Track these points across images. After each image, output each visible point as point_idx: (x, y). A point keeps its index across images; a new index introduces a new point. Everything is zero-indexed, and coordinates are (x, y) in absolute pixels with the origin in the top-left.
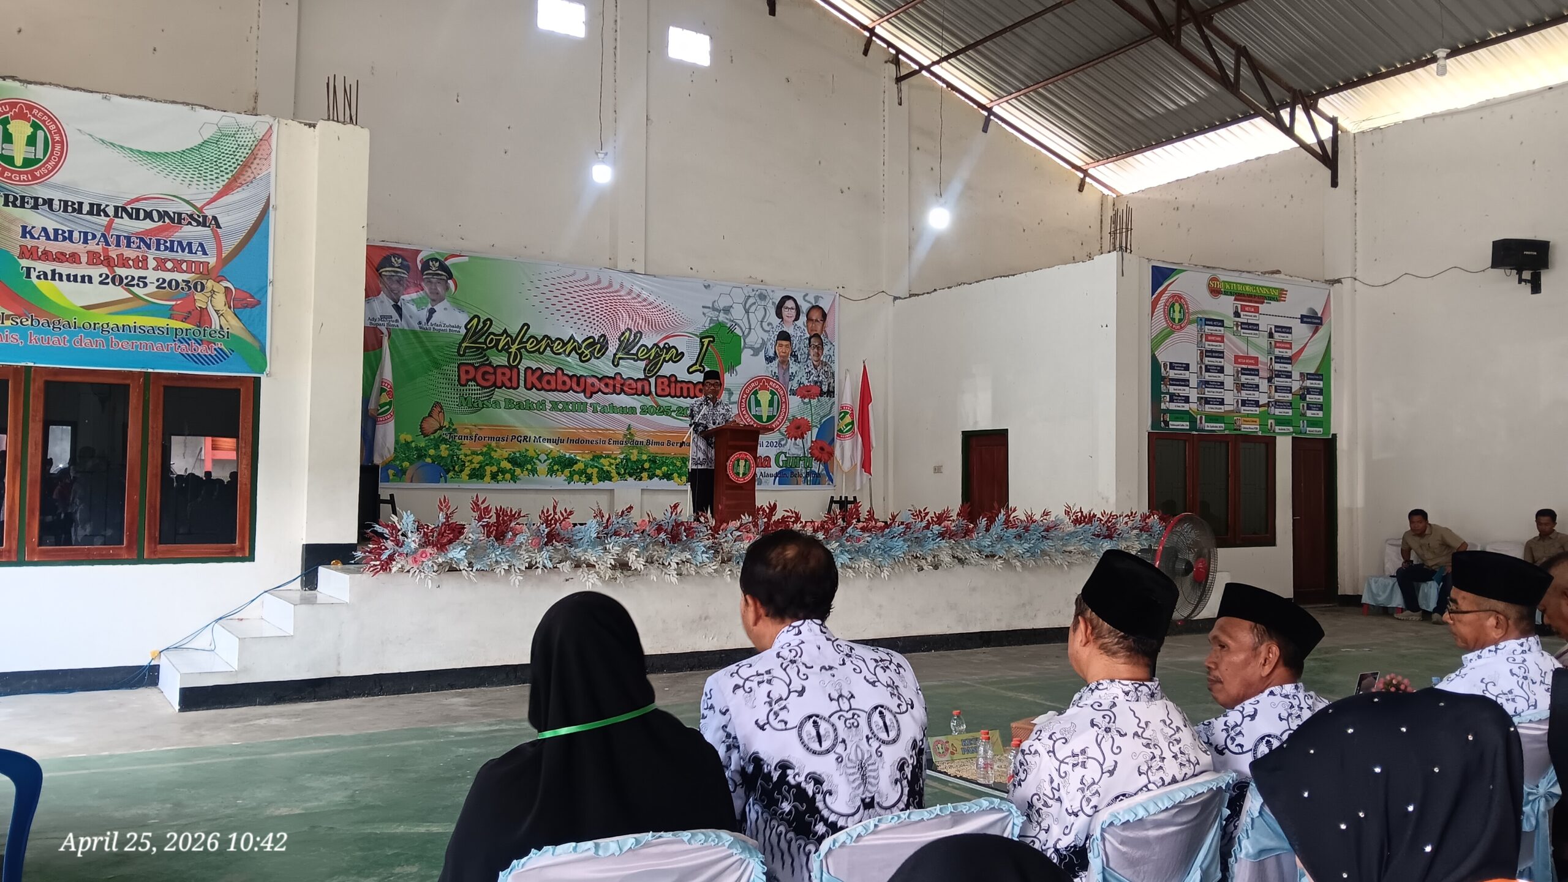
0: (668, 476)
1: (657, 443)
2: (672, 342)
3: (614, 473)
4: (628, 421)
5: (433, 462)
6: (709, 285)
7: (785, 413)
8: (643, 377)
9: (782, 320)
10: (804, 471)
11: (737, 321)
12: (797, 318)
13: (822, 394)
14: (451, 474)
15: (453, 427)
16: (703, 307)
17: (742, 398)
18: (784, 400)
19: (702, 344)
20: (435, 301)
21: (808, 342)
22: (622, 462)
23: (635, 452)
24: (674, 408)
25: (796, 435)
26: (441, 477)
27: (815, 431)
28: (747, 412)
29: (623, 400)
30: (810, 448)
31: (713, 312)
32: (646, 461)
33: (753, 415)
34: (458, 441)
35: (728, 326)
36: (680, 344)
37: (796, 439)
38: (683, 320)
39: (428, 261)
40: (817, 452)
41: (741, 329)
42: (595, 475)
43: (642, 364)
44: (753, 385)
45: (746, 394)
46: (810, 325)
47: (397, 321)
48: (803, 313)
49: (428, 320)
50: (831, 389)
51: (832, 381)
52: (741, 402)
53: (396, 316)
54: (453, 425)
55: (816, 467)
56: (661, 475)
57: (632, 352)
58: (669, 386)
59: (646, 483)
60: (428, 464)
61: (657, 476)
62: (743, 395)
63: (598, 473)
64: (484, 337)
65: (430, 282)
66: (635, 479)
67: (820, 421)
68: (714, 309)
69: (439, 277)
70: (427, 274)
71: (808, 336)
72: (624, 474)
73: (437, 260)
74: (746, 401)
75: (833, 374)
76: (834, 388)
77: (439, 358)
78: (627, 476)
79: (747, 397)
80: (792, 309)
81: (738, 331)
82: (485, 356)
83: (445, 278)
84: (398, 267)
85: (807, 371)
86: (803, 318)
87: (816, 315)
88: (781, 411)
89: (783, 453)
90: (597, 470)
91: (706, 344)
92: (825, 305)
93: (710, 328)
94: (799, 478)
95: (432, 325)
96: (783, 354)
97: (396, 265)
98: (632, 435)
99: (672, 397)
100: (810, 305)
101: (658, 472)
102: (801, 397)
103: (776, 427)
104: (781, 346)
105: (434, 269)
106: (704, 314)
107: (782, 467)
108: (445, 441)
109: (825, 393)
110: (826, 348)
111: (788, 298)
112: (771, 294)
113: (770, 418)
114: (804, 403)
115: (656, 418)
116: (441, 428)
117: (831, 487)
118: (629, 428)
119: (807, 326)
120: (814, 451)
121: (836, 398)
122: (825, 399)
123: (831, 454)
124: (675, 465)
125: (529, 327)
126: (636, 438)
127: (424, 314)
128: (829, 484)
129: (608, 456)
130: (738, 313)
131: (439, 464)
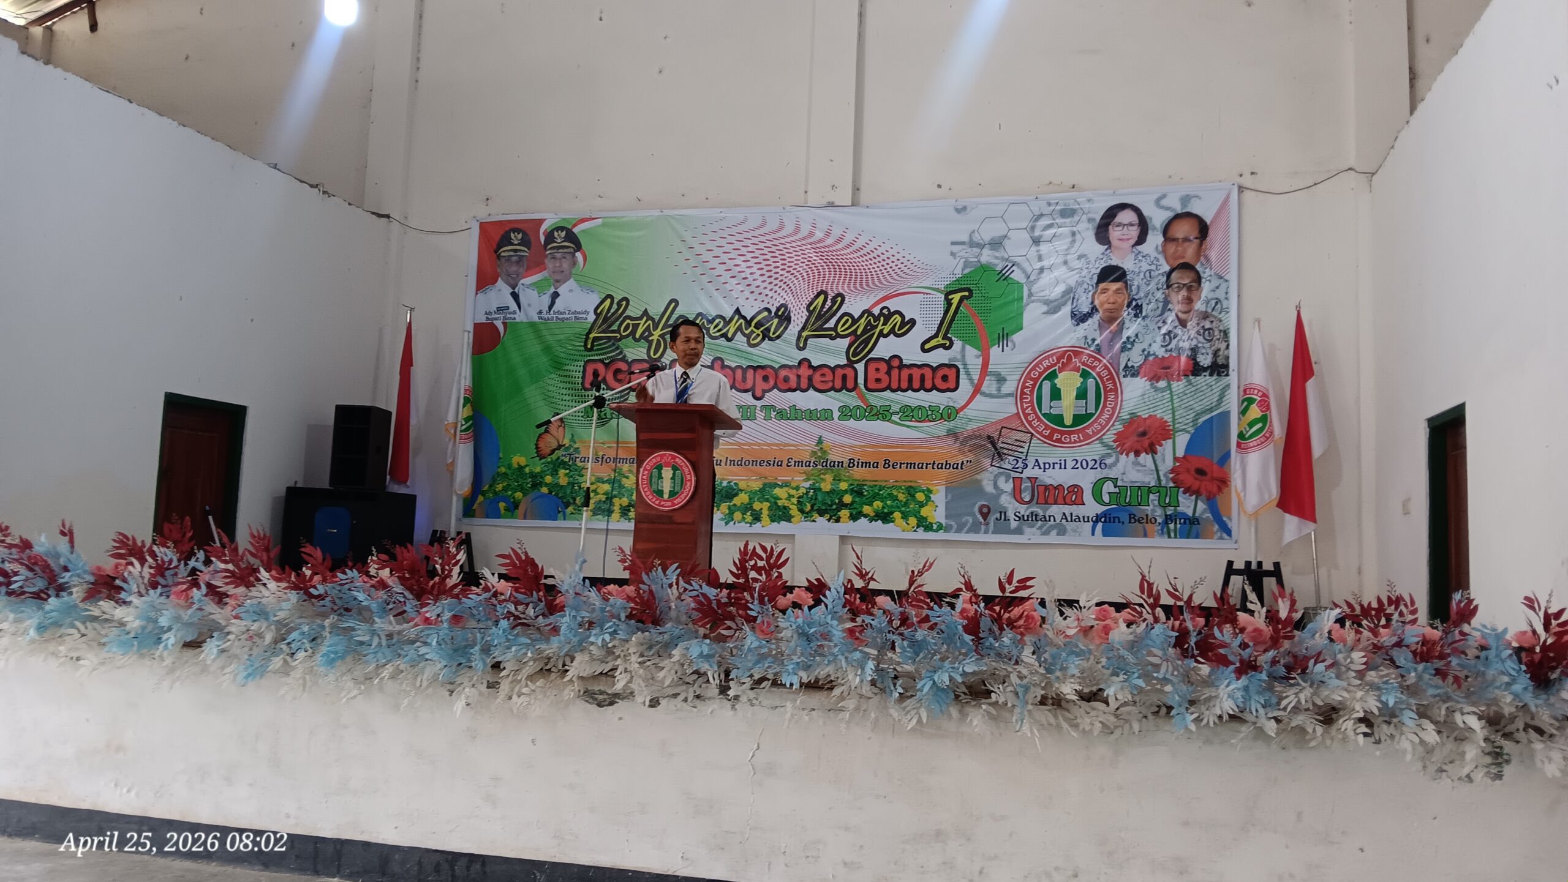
0: (884, 517)
1: (866, 464)
2: (893, 305)
3: (794, 511)
4: (819, 432)
5: (550, 493)
6: (965, 208)
7: (1114, 409)
8: (844, 362)
9: (1110, 247)
10: (1159, 512)
11: (1017, 259)
12: (1141, 239)
13: (1196, 369)
14: (570, 509)
15: (576, 446)
16: (953, 243)
17: (1024, 387)
18: (1111, 386)
19: (949, 303)
20: (558, 282)
21: (1165, 278)
22: (807, 493)
23: (829, 478)
24: (895, 408)
25: (1139, 448)
26: (559, 512)
27: (1182, 441)
28: (1033, 409)
29: (810, 400)
30: (1172, 471)
31: (969, 250)
32: (846, 492)
33: (1044, 415)
34: (580, 464)
35: (999, 268)
36: (908, 307)
37: (1137, 454)
38: (915, 269)
39: (552, 232)
40: (1189, 479)
41: (1024, 272)
42: (765, 512)
43: (846, 342)
44: (1046, 363)
45: (1032, 379)
46: (1172, 248)
47: (514, 312)
48: (1154, 229)
49: (550, 307)
50: (1220, 361)
51: (1223, 346)
52: (1023, 393)
53: (513, 306)
54: (575, 443)
55: (1187, 505)
56: (872, 514)
57: (826, 326)
58: (889, 373)
59: (847, 527)
60: (543, 495)
61: (866, 516)
62: (1025, 382)
63: (770, 509)
64: (618, 323)
65: (554, 258)
66: (829, 520)
67: (1195, 420)
68: (972, 244)
69: (565, 250)
70: (550, 249)
71: (1167, 268)
72: (810, 511)
73: (562, 228)
74: (1032, 392)
75: (1225, 333)
76: (1227, 358)
77: (562, 355)
78: (816, 515)
79: (1034, 386)
80: (1132, 225)
81: (1017, 275)
82: (618, 348)
83: (572, 250)
84: (518, 245)
85: (1164, 331)
86: (1155, 239)
87: (1182, 230)
88: (1105, 406)
89: (1108, 479)
90: (768, 504)
91: (955, 302)
92: (1205, 210)
93: (964, 276)
94: (1149, 526)
95: (555, 313)
96: (1109, 306)
97: (516, 242)
98: (825, 451)
99: (894, 391)
100: (1169, 215)
101: (867, 509)
102: (1151, 379)
103: (1095, 434)
104: (1105, 291)
105: (559, 241)
106: (953, 254)
107: (1108, 505)
108: (564, 465)
109: (1205, 369)
110: (1206, 287)
111: (1123, 206)
112: (1087, 205)
113: (1078, 419)
114: (1156, 389)
115: (864, 425)
116: (560, 447)
117: (1227, 543)
118: (820, 441)
119: (1164, 252)
120: (1181, 477)
121: (1233, 378)
122: (1204, 380)
123: (1223, 482)
124: (895, 498)
125: (677, 303)
126: (831, 457)
127: (546, 300)
128: (1221, 538)
129: (786, 484)
130: (1018, 247)
131: (557, 495)
